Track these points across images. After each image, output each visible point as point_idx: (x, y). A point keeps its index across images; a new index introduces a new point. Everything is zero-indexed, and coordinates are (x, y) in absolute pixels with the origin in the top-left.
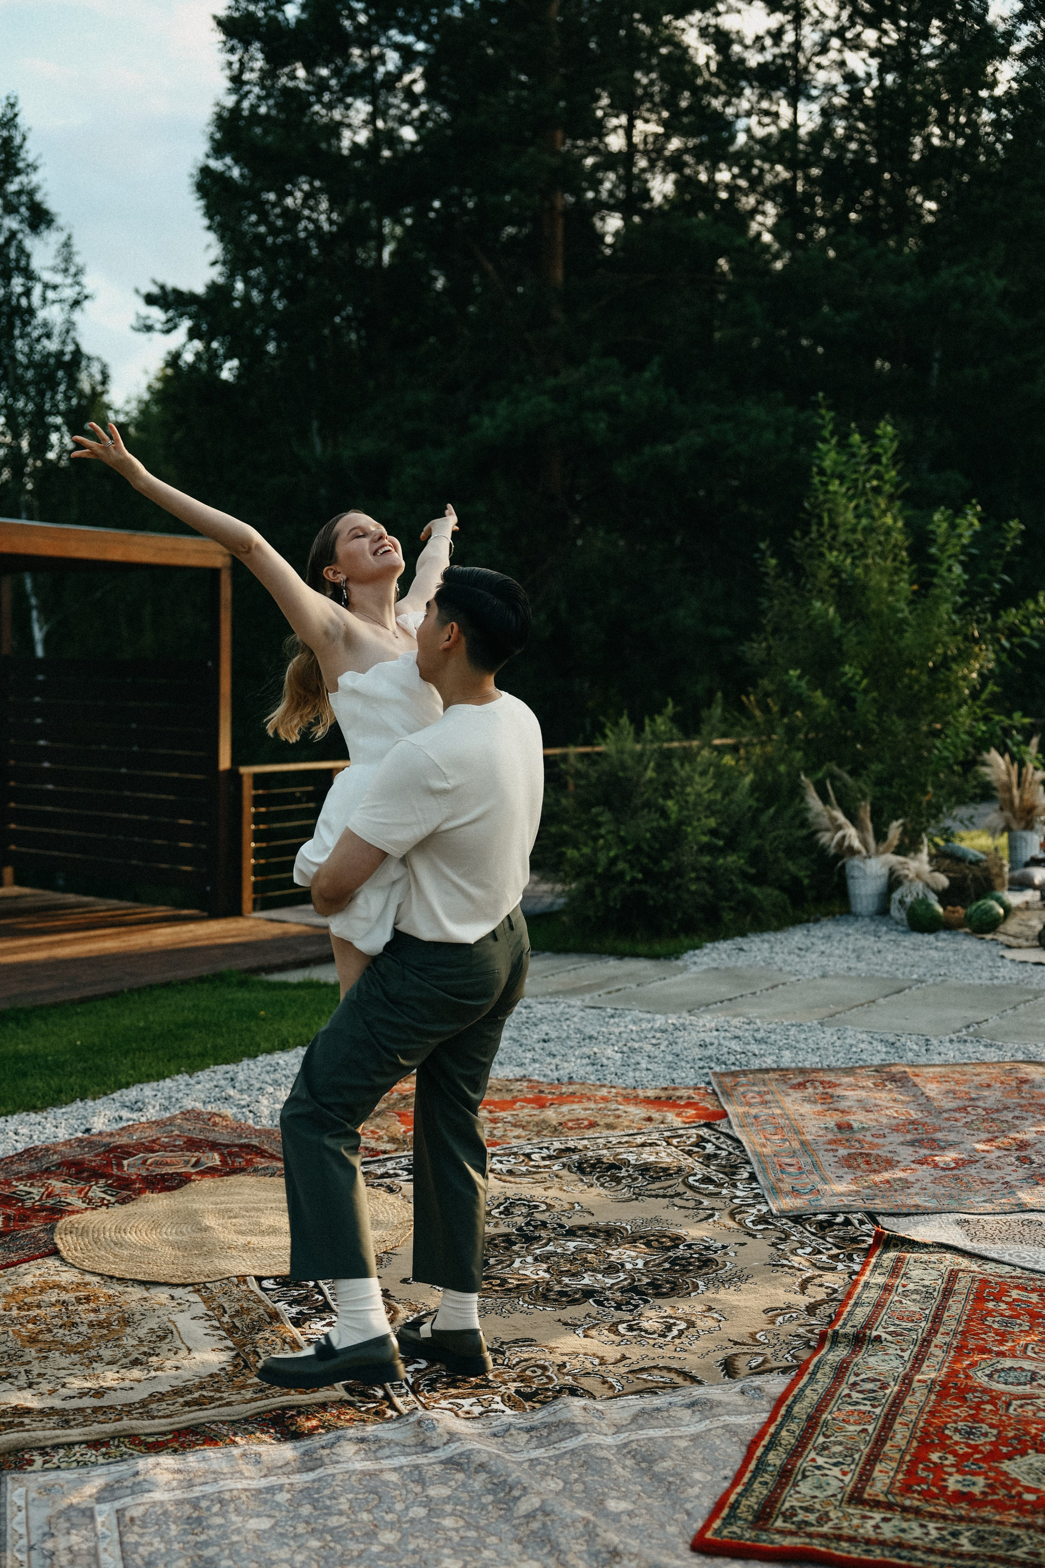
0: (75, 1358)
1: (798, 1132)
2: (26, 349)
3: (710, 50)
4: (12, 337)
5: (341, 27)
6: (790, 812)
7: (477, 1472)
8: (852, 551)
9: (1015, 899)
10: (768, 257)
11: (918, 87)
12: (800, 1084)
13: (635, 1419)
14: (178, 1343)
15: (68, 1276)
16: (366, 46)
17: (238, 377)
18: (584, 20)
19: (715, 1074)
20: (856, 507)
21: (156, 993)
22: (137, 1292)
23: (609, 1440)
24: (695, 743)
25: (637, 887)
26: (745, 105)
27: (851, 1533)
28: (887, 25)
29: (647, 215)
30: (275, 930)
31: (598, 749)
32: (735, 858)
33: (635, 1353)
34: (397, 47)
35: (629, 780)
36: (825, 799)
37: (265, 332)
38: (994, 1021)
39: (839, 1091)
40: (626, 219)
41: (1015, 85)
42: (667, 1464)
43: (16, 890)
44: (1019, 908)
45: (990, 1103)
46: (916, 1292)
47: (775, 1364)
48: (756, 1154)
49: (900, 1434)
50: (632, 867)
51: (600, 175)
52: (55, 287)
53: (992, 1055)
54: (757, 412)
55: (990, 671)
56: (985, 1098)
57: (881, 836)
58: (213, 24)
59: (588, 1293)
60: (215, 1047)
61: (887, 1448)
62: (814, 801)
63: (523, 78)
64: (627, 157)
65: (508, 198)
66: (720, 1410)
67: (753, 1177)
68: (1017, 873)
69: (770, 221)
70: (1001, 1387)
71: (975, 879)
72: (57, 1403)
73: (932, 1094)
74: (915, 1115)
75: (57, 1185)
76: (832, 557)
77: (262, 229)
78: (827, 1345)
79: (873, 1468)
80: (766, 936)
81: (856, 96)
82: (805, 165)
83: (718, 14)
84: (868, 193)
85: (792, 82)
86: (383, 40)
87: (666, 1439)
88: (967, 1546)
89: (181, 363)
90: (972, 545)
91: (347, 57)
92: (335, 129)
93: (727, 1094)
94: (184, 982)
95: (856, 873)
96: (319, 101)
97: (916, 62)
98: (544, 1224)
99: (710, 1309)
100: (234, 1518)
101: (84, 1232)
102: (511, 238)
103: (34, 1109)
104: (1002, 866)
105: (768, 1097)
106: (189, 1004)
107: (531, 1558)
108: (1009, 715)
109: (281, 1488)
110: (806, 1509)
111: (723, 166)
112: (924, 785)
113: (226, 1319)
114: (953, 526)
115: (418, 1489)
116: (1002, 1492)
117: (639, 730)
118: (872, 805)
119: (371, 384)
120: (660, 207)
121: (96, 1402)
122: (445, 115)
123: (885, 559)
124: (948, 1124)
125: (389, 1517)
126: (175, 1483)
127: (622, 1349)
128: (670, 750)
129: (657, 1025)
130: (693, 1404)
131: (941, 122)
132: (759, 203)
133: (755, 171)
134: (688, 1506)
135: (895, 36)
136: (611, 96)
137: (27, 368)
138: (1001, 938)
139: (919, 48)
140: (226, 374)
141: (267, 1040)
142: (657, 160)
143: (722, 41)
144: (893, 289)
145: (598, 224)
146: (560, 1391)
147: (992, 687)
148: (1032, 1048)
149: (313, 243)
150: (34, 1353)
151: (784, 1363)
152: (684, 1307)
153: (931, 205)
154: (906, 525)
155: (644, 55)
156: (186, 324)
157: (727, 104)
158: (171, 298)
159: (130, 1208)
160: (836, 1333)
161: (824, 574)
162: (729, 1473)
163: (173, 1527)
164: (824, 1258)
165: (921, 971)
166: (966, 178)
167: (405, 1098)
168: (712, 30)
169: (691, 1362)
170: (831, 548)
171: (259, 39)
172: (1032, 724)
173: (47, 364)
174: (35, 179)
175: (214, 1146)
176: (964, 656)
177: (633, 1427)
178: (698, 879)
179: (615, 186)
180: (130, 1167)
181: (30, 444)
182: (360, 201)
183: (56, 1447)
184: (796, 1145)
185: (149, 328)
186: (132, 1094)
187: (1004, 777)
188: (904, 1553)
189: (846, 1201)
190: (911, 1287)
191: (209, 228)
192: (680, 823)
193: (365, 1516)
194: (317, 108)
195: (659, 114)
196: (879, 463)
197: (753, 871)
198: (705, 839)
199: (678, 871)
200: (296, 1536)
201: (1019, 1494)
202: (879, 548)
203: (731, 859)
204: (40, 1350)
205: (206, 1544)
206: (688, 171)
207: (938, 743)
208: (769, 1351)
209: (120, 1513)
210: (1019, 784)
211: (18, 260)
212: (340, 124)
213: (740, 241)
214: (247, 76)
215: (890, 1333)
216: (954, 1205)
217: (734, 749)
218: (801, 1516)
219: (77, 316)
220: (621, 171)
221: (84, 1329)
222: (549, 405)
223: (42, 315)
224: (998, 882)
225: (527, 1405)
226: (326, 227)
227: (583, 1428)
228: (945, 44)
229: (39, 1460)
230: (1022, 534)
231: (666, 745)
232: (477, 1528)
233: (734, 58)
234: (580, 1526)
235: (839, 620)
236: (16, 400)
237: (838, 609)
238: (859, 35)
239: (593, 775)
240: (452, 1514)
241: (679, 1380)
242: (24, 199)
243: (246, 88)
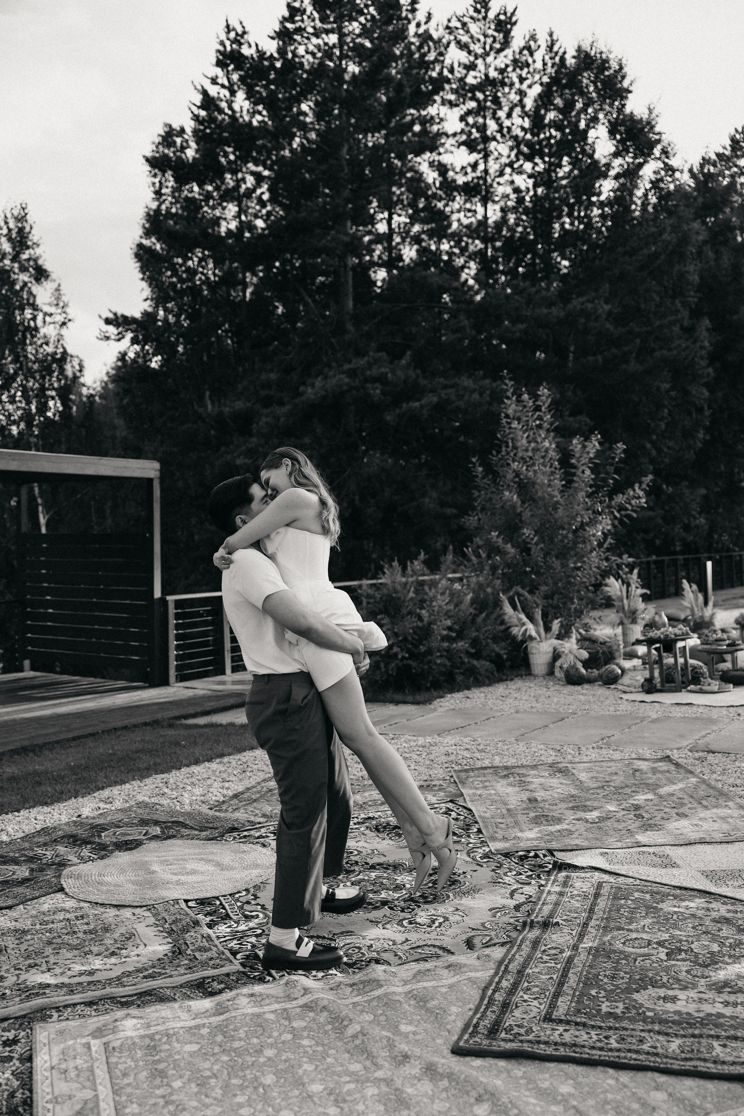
0: (76, 952)
1: (505, 804)
2: (34, 352)
3: (435, 175)
4: (25, 344)
5: (219, 162)
6: (494, 616)
7: (321, 1011)
8: (526, 462)
9: (627, 664)
10: (472, 293)
11: (557, 195)
12: (505, 776)
13: (415, 976)
14: (139, 942)
15: (70, 904)
16: (234, 172)
17: (161, 366)
18: (362, 157)
19: (455, 771)
20: (527, 437)
21: (119, 733)
22: (112, 912)
23: (400, 990)
24: (437, 577)
25: (405, 662)
26: (456, 206)
27: (546, 1039)
28: (537, 160)
29: (400, 269)
30: (190, 693)
31: (380, 581)
32: (462, 643)
33: (414, 937)
34: (253, 173)
35: (399, 598)
36: (515, 608)
37: (177, 340)
38: (618, 735)
39: (529, 779)
40: (389, 272)
41: (612, 194)
42: (435, 1003)
43: (32, 674)
44: (629, 670)
45: (617, 783)
46: (579, 895)
47: (497, 941)
48: (480, 816)
49: (572, 979)
50: (402, 650)
51: (373, 247)
52: (51, 315)
53: (617, 756)
54: (467, 382)
55: (609, 530)
56: (614, 781)
57: (548, 629)
58: (143, 161)
59: (384, 903)
60: (155, 764)
61: (564, 988)
62: (508, 609)
63: (327, 191)
64: (389, 236)
65: (319, 260)
66: (465, 969)
67: (479, 831)
68: (628, 649)
69: (473, 272)
70: (631, 950)
71: (604, 653)
72: (66, 980)
73: (583, 779)
74: (574, 792)
75: (61, 849)
76: (515, 465)
77: (174, 279)
78: (527, 928)
79: (557, 999)
80: (482, 689)
81: (520, 201)
82: (493, 240)
83: (440, 154)
84: (529, 256)
85: (484, 193)
86: (244, 170)
87: (434, 987)
88: (615, 1045)
89: (127, 358)
90: (596, 457)
91: (223, 180)
92: (216, 221)
93: (463, 783)
94: (135, 726)
95: (534, 651)
96: (208, 205)
97: (555, 181)
98: (356, 863)
99: (457, 910)
100: (175, 1044)
101: (79, 877)
102: (322, 283)
103: (46, 804)
104: (619, 645)
105: (487, 784)
106: (138, 739)
107: (356, 1062)
108: (620, 556)
109: (204, 1025)
110: (519, 1026)
111: (444, 241)
112: (573, 598)
113: (167, 926)
114: (584, 447)
115: (287, 1023)
116: (634, 1011)
117: (404, 568)
118: (542, 611)
119: (241, 369)
120: (408, 265)
121: (89, 979)
122: (281, 213)
123: (545, 466)
124: (593, 796)
125: (269, 1041)
126: (139, 1026)
127: (406, 935)
128: (423, 581)
129: (420, 743)
130: (449, 966)
131: (570, 215)
132: (466, 262)
133: (463, 244)
134: (449, 1027)
135: (542, 166)
136: (378, 201)
137: (34, 363)
138: (620, 687)
139: (557, 173)
140: (154, 365)
141: (186, 758)
142: (406, 237)
143: (443, 169)
144: (545, 311)
145: (373, 275)
146: (370, 962)
147: (610, 540)
148: (641, 751)
149: (204, 287)
150: (50, 951)
151: (502, 940)
152: (443, 909)
153: (565, 263)
154: (557, 447)
155: (397, 177)
156: (129, 335)
157: (446, 205)
158: (120, 321)
159: (106, 861)
160: (532, 921)
161: (510, 476)
162: (472, 1006)
163: (139, 1052)
164: (523, 877)
165: (574, 707)
166: (585, 248)
167: (270, 790)
168: (436, 163)
169: (447, 942)
170: (514, 461)
171: (171, 169)
172: (634, 562)
173: (46, 360)
174: (38, 251)
175: (156, 823)
176: (593, 522)
177: (414, 981)
178: (441, 656)
179: (382, 253)
180: (106, 837)
181: (37, 408)
182: (231, 263)
183: (66, 1006)
184: (504, 811)
185: (107, 338)
186: (106, 793)
187: (619, 593)
188: (578, 1050)
189: (535, 843)
190: (575, 892)
191: (143, 279)
192: (430, 623)
193: (255, 1041)
194: (206, 209)
195: (407, 211)
196: (540, 410)
197: (473, 651)
198: (445, 632)
199: (429, 652)
200: (214, 1054)
201: (644, 1012)
202: (542, 460)
203: (461, 644)
204: (54, 949)
205: (159, 1061)
206: (424, 244)
207: (579, 573)
208: (493, 933)
209: (106, 1045)
210: (627, 598)
211: (28, 299)
212: (220, 218)
213: (455, 284)
214: (164, 191)
215: (564, 920)
216: (599, 844)
217: (461, 579)
218: (516, 1030)
219: (64, 331)
220: (386, 245)
221: (80, 935)
222: (347, 380)
223: (43, 331)
224: (617, 654)
225: (350, 970)
226: (212, 278)
227: (384, 983)
228: (571, 171)
229: (55, 1015)
230: (625, 451)
231: (420, 578)
232: (323, 1045)
233: (450, 179)
234: (384, 1041)
235: (520, 503)
236: (28, 381)
237: (519, 496)
238: (521, 166)
239: (378, 596)
240: (308, 1037)
241: (440, 952)
242: (32, 263)
243: (164, 197)
